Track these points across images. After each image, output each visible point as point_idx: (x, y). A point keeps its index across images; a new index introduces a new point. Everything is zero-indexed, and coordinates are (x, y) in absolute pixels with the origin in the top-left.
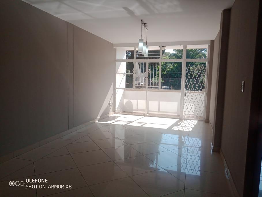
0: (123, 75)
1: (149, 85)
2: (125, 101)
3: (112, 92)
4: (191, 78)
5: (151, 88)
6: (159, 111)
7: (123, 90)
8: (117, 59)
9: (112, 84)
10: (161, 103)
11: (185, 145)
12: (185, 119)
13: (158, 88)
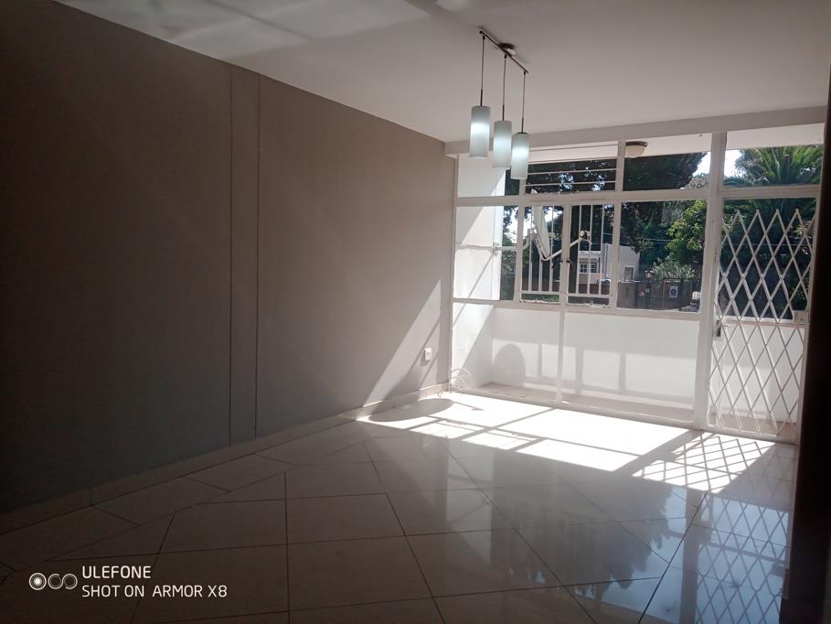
0: (490, 254)
1: (572, 289)
2: (497, 345)
3: (438, 313)
4: (744, 265)
5: (580, 300)
6: (623, 390)
7: (488, 308)
8: (459, 196)
9: (438, 287)
10: (629, 357)
11: (714, 539)
12: (714, 432)
13: (607, 303)
